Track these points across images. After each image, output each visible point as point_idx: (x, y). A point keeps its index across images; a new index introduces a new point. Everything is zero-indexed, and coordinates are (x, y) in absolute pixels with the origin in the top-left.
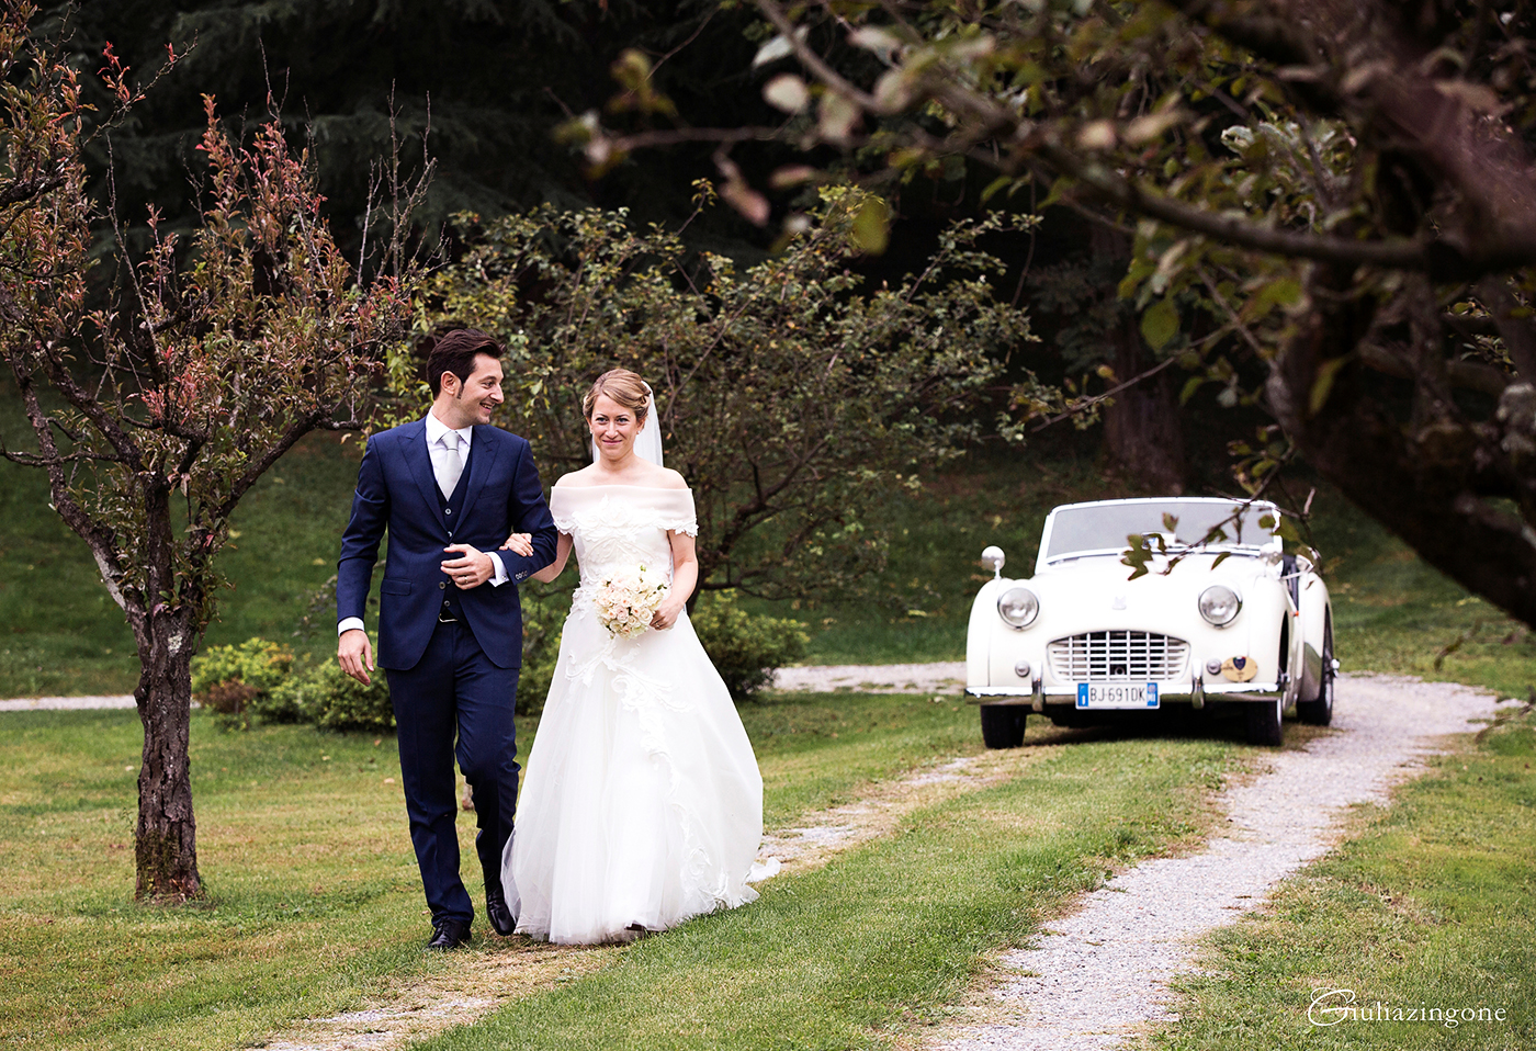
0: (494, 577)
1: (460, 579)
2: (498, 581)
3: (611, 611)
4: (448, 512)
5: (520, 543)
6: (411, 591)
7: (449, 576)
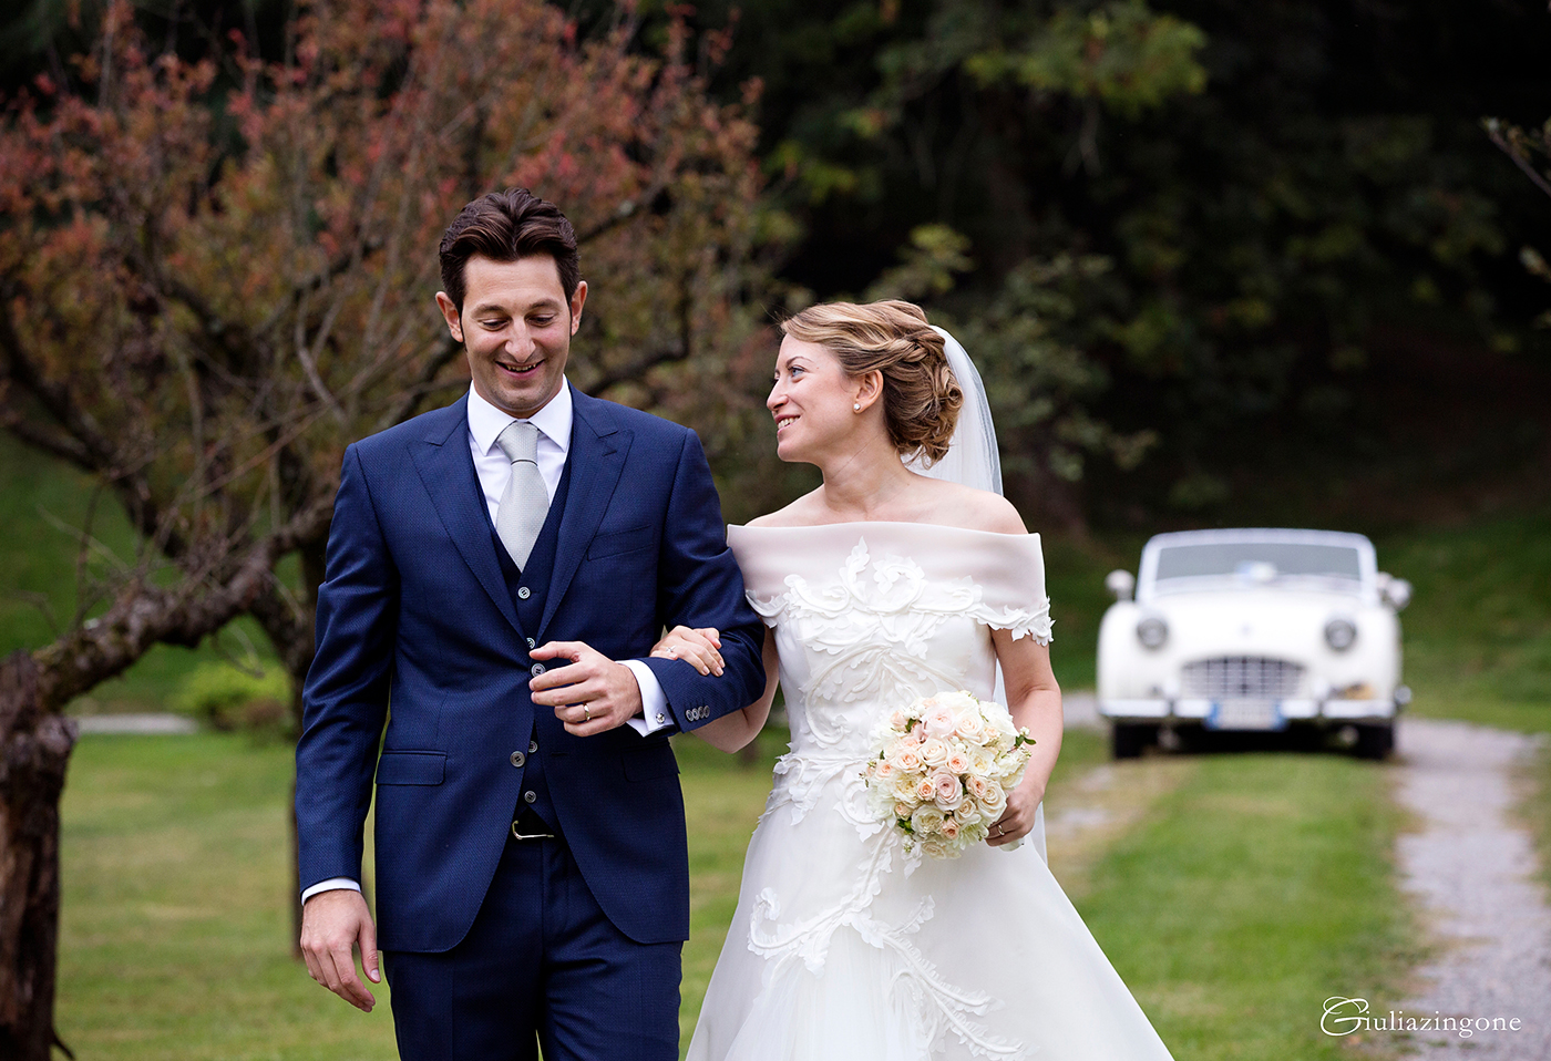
0: (640, 715)
1: (573, 712)
2: (651, 724)
3: (921, 782)
4: (524, 593)
5: (694, 645)
6: (446, 777)
7: (548, 710)
